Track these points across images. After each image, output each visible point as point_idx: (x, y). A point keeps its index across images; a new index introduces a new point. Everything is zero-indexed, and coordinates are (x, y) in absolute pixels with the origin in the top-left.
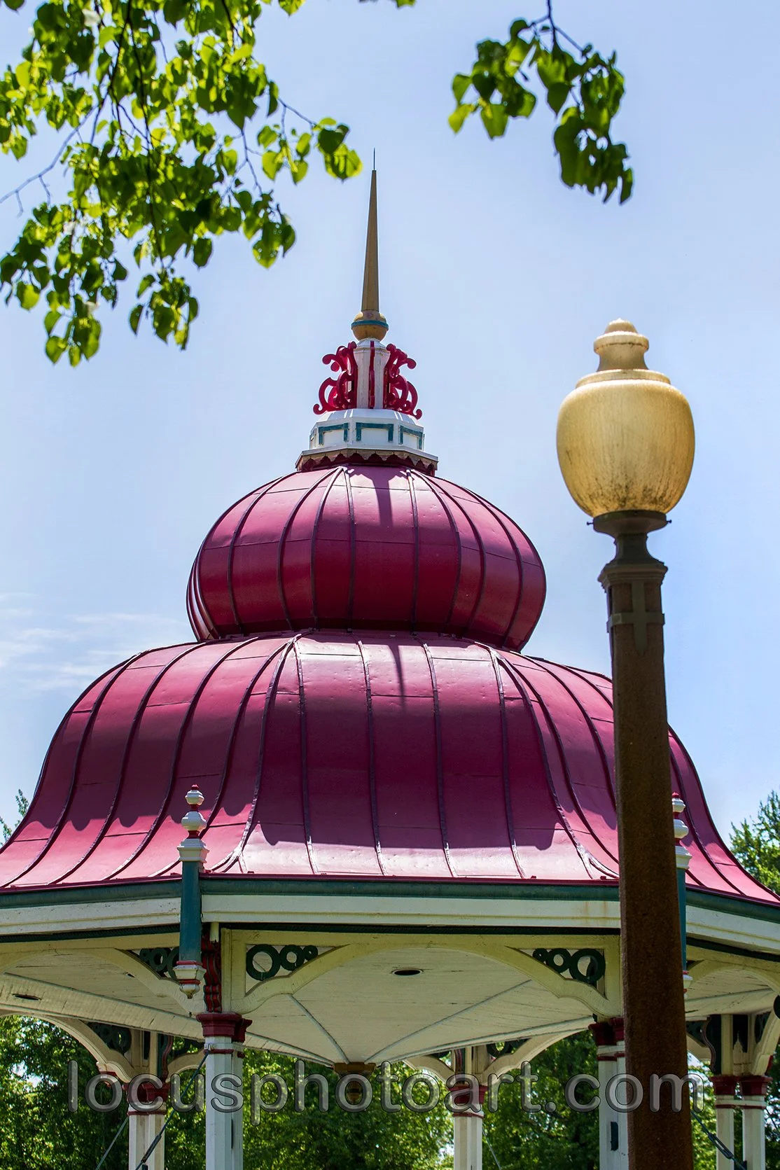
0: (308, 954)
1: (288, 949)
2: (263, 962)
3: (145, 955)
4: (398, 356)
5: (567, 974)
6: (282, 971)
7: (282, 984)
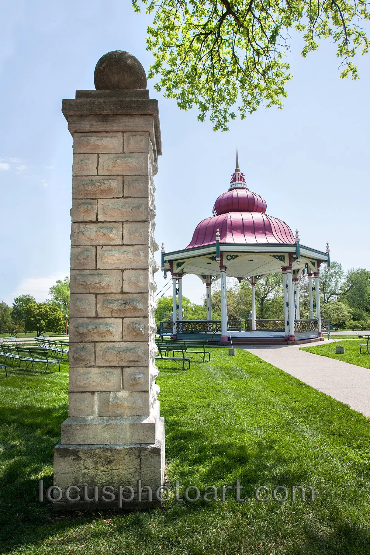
0: (236, 256)
1: (233, 255)
2: (229, 258)
3: (211, 258)
4: (242, 174)
5: (278, 259)
6: (232, 259)
7: (232, 261)
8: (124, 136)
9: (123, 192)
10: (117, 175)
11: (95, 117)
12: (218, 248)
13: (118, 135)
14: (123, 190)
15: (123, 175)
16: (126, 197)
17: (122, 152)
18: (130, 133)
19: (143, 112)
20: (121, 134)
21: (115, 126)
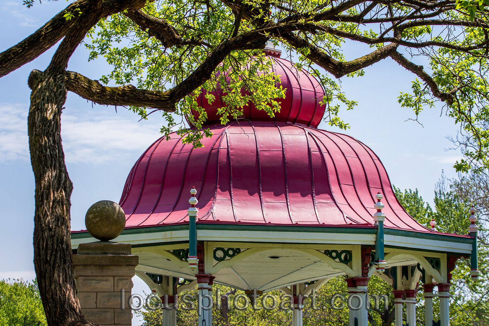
0: (237, 251)
3: (175, 252)
6: (227, 258)
7: (227, 262)
8: (114, 279)
9: (114, 320)
10: (110, 308)
11: (95, 266)
12: (193, 235)
13: (110, 279)
14: (114, 319)
15: (114, 308)
16: (117, 324)
17: (113, 291)
18: (119, 278)
19: (128, 264)
20: (112, 278)
21: (109, 273)
